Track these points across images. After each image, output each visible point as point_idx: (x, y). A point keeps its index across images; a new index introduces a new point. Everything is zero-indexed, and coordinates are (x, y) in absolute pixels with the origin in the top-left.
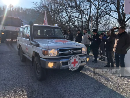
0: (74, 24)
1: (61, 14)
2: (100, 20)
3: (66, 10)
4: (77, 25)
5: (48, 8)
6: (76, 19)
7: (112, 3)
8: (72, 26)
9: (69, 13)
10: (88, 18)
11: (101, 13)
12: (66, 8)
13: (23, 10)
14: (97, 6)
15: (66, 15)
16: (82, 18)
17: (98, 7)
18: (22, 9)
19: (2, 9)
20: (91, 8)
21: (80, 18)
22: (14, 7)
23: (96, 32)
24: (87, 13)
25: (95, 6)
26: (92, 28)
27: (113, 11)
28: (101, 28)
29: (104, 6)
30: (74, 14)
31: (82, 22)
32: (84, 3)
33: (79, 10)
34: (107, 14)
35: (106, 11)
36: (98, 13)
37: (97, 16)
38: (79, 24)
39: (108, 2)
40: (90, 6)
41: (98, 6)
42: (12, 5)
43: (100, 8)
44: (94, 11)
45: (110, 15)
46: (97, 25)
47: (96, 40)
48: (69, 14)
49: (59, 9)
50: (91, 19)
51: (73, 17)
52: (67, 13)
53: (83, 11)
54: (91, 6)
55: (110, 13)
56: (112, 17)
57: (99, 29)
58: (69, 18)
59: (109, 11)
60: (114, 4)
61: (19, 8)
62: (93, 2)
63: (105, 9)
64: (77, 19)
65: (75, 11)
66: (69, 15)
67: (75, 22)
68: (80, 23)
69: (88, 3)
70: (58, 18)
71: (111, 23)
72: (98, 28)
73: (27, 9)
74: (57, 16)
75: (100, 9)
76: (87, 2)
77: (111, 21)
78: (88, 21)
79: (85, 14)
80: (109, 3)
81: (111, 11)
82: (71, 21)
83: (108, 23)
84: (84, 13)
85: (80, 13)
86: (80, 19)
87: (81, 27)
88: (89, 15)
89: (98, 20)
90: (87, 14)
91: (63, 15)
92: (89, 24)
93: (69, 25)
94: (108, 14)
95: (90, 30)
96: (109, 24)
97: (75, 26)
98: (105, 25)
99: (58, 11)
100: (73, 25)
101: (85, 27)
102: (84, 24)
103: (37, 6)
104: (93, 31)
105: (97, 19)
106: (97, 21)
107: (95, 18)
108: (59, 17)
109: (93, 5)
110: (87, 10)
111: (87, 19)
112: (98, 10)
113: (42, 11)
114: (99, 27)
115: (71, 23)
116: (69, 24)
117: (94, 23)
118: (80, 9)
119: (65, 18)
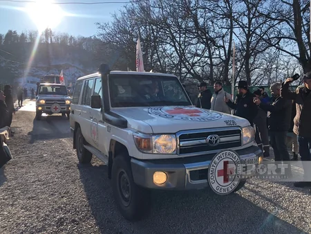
0: (192, 71)
1: (161, 49)
2: (254, 61)
3: (173, 39)
4: (200, 72)
5: (131, 35)
6: (196, 59)
7: (282, 20)
8: (188, 76)
9: (180, 45)
10: (225, 55)
11: (258, 43)
12: (172, 34)
13: (75, 42)
14: (246, 27)
15: (173, 49)
16: (210, 57)
17: (249, 31)
18: (71, 38)
19: (28, 41)
20: (231, 32)
21: (206, 57)
22: (56, 34)
23: (246, 88)
24: (222, 44)
25: (241, 27)
26: (236, 80)
27: (286, 38)
28: (259, 79)
29: (265, 28)
30: (192, 48)
31: (211, 65)
32: (215, 20)
33: (202, 39)
34: (272, 45)
35: (269, 39)
36: (248, 43)
37: (247, 51)
38: (203, 70)
39: (274, 17)
40: (228, 29)
41: (249, 28)
42: (51, 32)
43: (253, 32)
44: (238, 38)
45: (279, 49)
46: (248, 72)
47: (245, 105)
48: (180, 47)
49: (156, 37)
50: (231, 59)
51: (189, 55)
52: (175, 46)
53: (213, 40)
54: (231, 27)
55: (279, 42)
56: (285, 51)
57: (252, 82)
58: (180, 57)
59: (276, 37)
60: (287, 21)
61: (66, 37)
62: (236, 17)
63: (265, 33)
64: (199, 58)
65: (194, 41)
66: (180, 50)
67: (193, 65)
68: (207, 69)
69: (224, 20)
70: (155, 56)
71: (283, 66)
72: (249, 79)
73: (84, 39)
74: (153, 54)
75: (254, 35)
76: (223, 18)
77: (282, 63)
78: (226, 62)
79: (219, 47)
80: (274, 19)
81: (280, 39)
82: (184, 64)
83: (274, 66)
84: (214, 43)
85: (206, 44)
86: (207, 59)
87: (210, 77)
88: (227, 49)
89: (251, 61)
90: (224, 47)
91: (165, 50)
92: (227, 70)
93: (181, 73)
94: (274, 46)
95: (229, 84)
96: (277, 68)
97: (195, 75)
98: (268, 71)
99: (155, 42)
100: (189, 72)
101: (219, 77)
102: (215, 70)
103: (108, 31)
104: (237, 85)
105: (247, 57)
106: (247, 63)
107: (242, 55)
108: (156, 55)
109: (238, 26)
110: (223, 37)
111: (224, 58)
112: (248, 36)
113: (117, 42)
114: (253, 78)
115: (186, 67)
116: (180, 70)
117: (241, 67)
118: (206, 36)
119: (170, 56)
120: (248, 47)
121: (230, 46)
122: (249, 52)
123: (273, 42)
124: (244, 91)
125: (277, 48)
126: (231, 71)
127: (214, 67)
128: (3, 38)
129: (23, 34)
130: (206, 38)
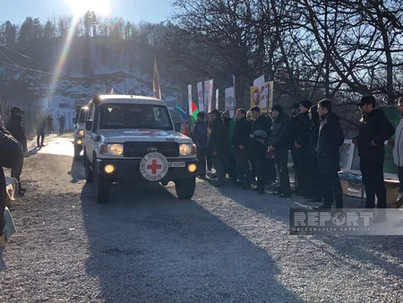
0: (350, 77)
1: (288, 39)
3: (312, 18)
4: (366, 80)
5: (233, 14)
6: (359, 53)
8: (342, 88)
9: (325, 27)
12: (309, 8)
13: (135, 33)
15: (313, 37)
16: (386, 49)
18: (129, 26)
19: (58, 34)
21: (378, 50)
22: (102, 21)
31: (389, 65)
33: (370, 14)
38: (372, 76)
42: (94, 16)
48: (326, 33)
49: (278, 18)
51: (344, 48)
52: (315, 31)
58: (327, 53)
61: (119, 25)
64: (363, 52)
65: (353, 20)
66: (326, 39)
67: (354, 64)
68: (381, 72)
70: (278, 53)
73: (150, 27)
74: (273, 48)
82: (334, 65)
85: (379, 25)
91: (296, 41)
93: (327, 82)
97: (356, 86)
99: (277, 24)
100: (345, 80)
103: (189, 8)
108: (279, 50)
113: (207, 28)
115: (337, 69)
116: (327, 76)
118: (377, 9)
119: (307, 50)
127: (395, 69)
128: (18, 30)
129: (49, 23)
130: (378, 12)
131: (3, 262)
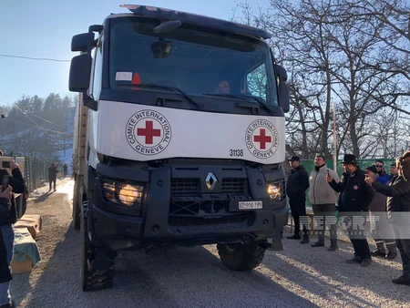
2: (362, 125)
4: (289, 141)
7: (396, 72)
10: (322, 118)
11: (365, 101)
14: (348, 82)
16: (302, 121)
17: (353, 86)
19: (73, 105)
20: (329, 89)
21: (296, 121)
23: (354, 164)
24: (317, 105)
25: (342, 82)
26: (338, 151)
27: (405, 94)
28: (370, 148)
31: (304, 131)
32: (307, 74)
34: (385, 105)
35: (381, 96)
36: (353, 102)
37: (352, 113)
38: (293, 138)
39: (385, 68)
40: (325, 85)
41: (353, 82)
43: (359, 88)
44: (339, 95)
45: (396, 109)
46: (355, 139)
47: (356, 187)
50: (331, 122)
53: (305, 100)
54: (329, 83)
55: (394, 100)
56: (404, 111)
57: (361, 152)
59: (390, 94)
60: (403, 73)
62: (333, 70)
63: (374, 90)
64: (287, 123)
68: (299, 136)
69: (319, 74)
71: (403, 131)
72: (357, 150)
75: (360, 92)
76: (317, 71)
77: (402, 126)
78: (324, 127)
79: (314, 108)
80: (387, 71)
81: (396, 96)
83: (391, 131)
84: (306, 103)
85: (296, 105)
86: (297, 124)
87: (303, 147)
88: (324, 110)
89: (358, 125)
90: (320, 108)
92: (326, 137)
94: (389, 105)
95: (331, 157)
96: (395, 133)
98: (382, 138)
101: (316, 147)
102: (310, 137)
104: (341, 157)
105: (352, 121)
106: (353, 127)
107: (344, 117)
109: (337, 81)
110: (318, 95)
111: (320, 122)
112: (352, 93)
114: (362, 147)
117: (345, 133)
118: (295, 94)
120: (353, 107)
121: (328, 106)
122: (354, 114)
123: (387, 100)
124: (352, 168)
125: (393, 108)
126: (331, 139)
127: (307, 134)
128: (43, 102)
129: (67, 98)
130: (296, 97)
131: (29, 285)
